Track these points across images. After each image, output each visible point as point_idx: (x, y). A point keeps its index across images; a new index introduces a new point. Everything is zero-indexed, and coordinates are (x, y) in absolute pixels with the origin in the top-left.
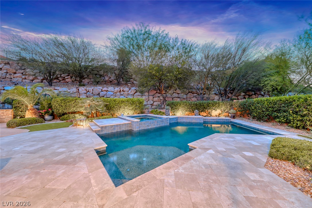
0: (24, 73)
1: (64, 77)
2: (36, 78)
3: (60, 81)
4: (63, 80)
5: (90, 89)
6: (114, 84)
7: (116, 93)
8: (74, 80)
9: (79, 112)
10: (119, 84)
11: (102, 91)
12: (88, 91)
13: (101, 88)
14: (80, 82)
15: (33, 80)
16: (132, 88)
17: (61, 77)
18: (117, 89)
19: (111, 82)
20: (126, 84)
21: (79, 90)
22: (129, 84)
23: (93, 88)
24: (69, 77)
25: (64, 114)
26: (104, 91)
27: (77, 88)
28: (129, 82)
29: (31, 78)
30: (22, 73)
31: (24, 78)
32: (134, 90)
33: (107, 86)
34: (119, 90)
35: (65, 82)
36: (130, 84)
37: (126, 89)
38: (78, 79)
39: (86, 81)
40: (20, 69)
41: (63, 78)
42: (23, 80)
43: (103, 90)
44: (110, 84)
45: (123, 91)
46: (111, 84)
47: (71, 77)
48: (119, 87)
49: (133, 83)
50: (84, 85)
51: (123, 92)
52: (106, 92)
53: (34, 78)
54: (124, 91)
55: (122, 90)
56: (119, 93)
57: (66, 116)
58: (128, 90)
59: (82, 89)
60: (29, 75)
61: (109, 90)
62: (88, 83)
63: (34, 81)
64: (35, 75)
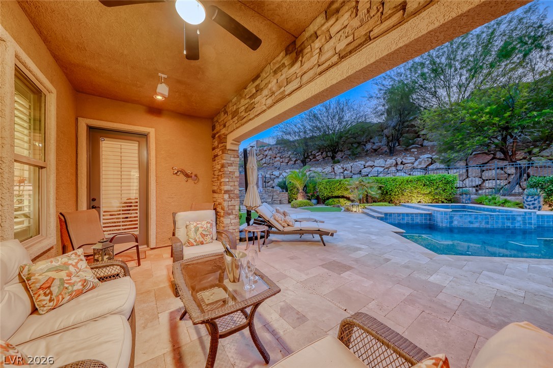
1: (315, 155)
2: (290, 160)
3: (311, 160)
4: (314, 158)
5: (348, 166)
6: (382, 154)
7: (388, 168)
8: (325, 156)
9: (343, 197)
10: (392, 152)
11: (365, 168)
12: (346, 170)
13: (363, 162)
14: (333, 158)
16: (421, 157)
17: (311, 155)
18: (391, 161)
19: (375, 150)
20: (406, 150)
21: (334, 169)
22: (412, 150)
23: (351, 164)
24: (320, 153)
25: (328, 198)
26: (368, 166)
27: (332, 166)
28: (414, 146)
29: (287, 160)
30: (280, 157)
32: (428, 160)
33: (372, 159)
34: (394, 163)
35: (315, 161)
36: (416, 148)
37: (409, 159)
38: (330, 154)
39: (339, 156)
40: (279, 153)
41: (313, 156)
42: (281, 164)
43: (366, 166)
44: (374, 154)
45: (402, 163)
46: (377, 154)
47: (322, 153)
48: (394, 158)
49: (422, 145)
50: (339, 162)
51: (402, 166)
52: (371, 169)
54: (404, 164)
55: (399, 163)
56: (393, 169)
57: (331, 200)
58: (413, 161)
59: (338, 168)
60: (285, 157)
61: (375, 164)
62: (342, 158)
63: (288, 164)
64: (289, 157)
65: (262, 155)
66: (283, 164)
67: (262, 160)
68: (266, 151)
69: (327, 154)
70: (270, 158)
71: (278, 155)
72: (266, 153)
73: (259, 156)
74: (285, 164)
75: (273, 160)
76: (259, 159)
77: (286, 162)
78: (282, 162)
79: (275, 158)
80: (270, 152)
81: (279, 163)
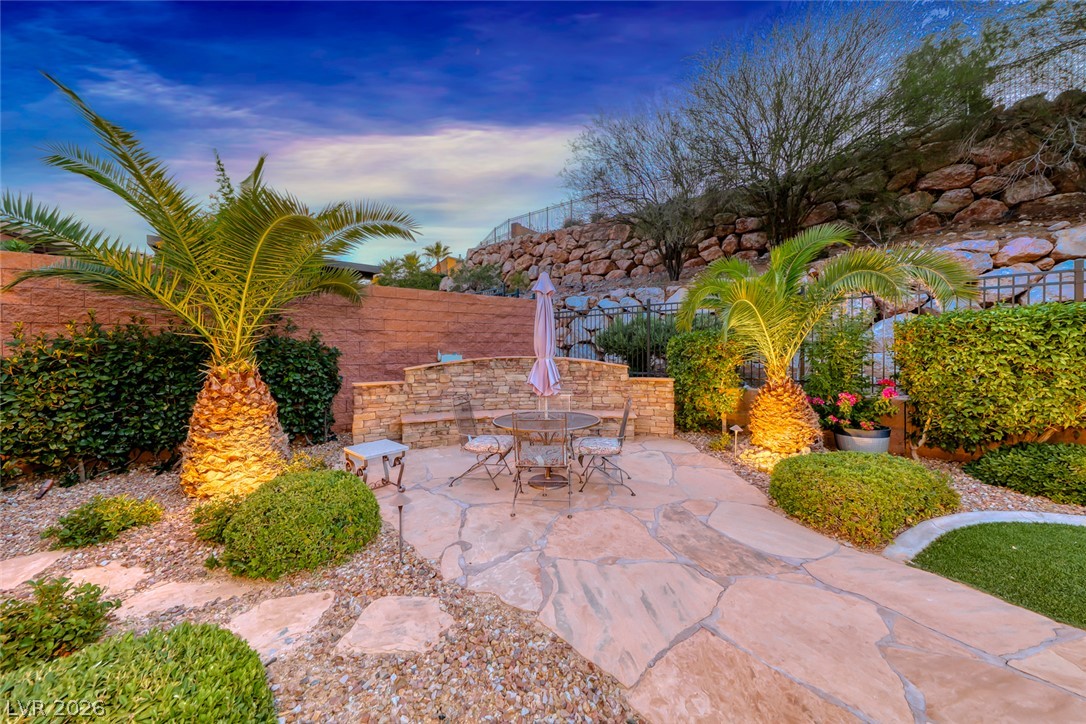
0: (585, 257)
1: (697, 247)
2: (613, 266)
4: (693, 255)
8: (733, 248)
15: (604, 275)
24: (714, 239)
29: (601, 267)
30: (581, 258)
31: (586, 271)
35: (697, 264)
42: (585, 277)
47: (721, 240)
53: (608, 268)
60: (597, 259)
63: (607, 277)
64: (609, 258)
65: (527, 257)
66: (592, 278)
67: (527, 269)
68: (539, 244)
69: (739, 243)
70: (552, 264)
71: (578, 253)
72: (540, 249)
73: (519, 260)
74: (597, 278)
75: (559, 267)
76: (520, 268)
77: (601, 271)
78: (588, 273)
79: (567, 261)
80: (552, 246)
81: (578, 275)
